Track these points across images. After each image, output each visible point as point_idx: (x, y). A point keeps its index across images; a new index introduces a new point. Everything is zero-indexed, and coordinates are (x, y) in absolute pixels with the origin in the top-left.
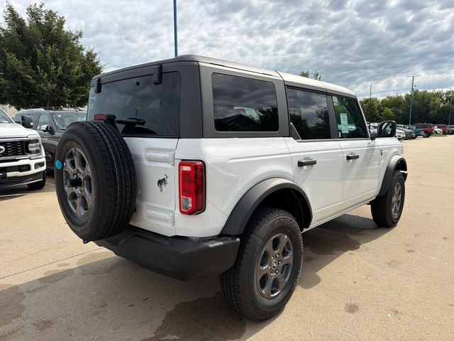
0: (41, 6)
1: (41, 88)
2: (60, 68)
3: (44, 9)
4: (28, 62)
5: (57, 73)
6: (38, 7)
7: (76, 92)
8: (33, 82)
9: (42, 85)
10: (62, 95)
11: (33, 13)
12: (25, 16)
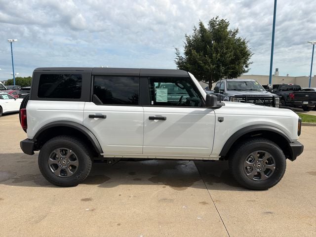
0: (216, 18)
1: (206, 68)
2: (219, 54)
3: (218, 20)
4: (202, 53)
5: (217, 58)
6: (215, 19)
7: (228, 68)
8: (203, 65)
9: (207, 67)
10: (219, 72)
11: (212, 23)
12: (207, 26)
